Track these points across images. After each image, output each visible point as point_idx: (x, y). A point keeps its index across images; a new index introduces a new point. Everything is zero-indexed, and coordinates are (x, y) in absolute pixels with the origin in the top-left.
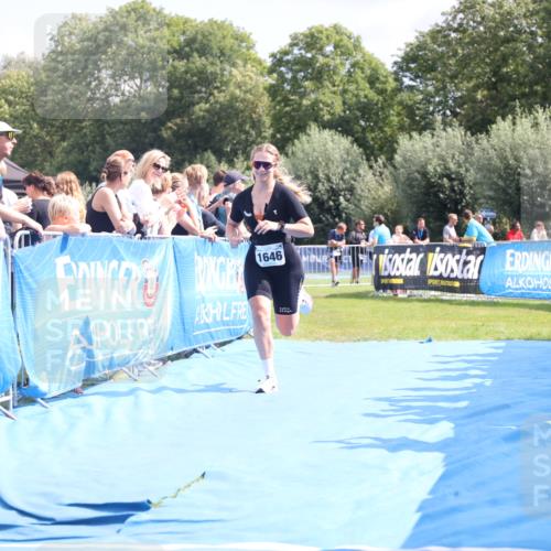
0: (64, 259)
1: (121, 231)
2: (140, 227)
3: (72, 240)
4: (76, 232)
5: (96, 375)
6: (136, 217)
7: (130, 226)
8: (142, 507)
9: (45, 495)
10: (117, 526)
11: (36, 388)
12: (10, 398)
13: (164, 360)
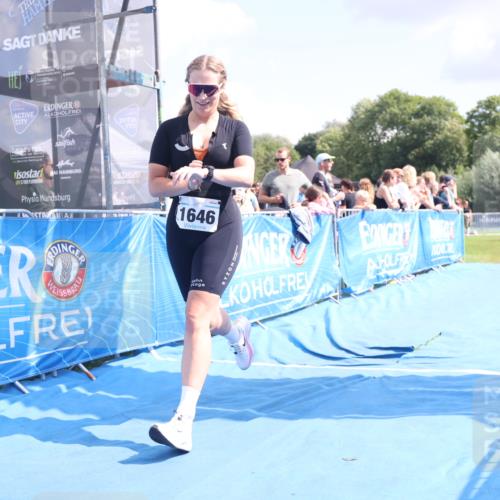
0: (363, 223)
1: (391, 207)
2: (402, 206)
3: (367, 213)
4: (368, 209)
5: (381, 282)
6: (399, 201)
7: (397, 205)
8: (410, 349)
9: (358, 343)
10: (396, 360)
11: (350, 289)
12: (338, 294)
13: (415, 274)
